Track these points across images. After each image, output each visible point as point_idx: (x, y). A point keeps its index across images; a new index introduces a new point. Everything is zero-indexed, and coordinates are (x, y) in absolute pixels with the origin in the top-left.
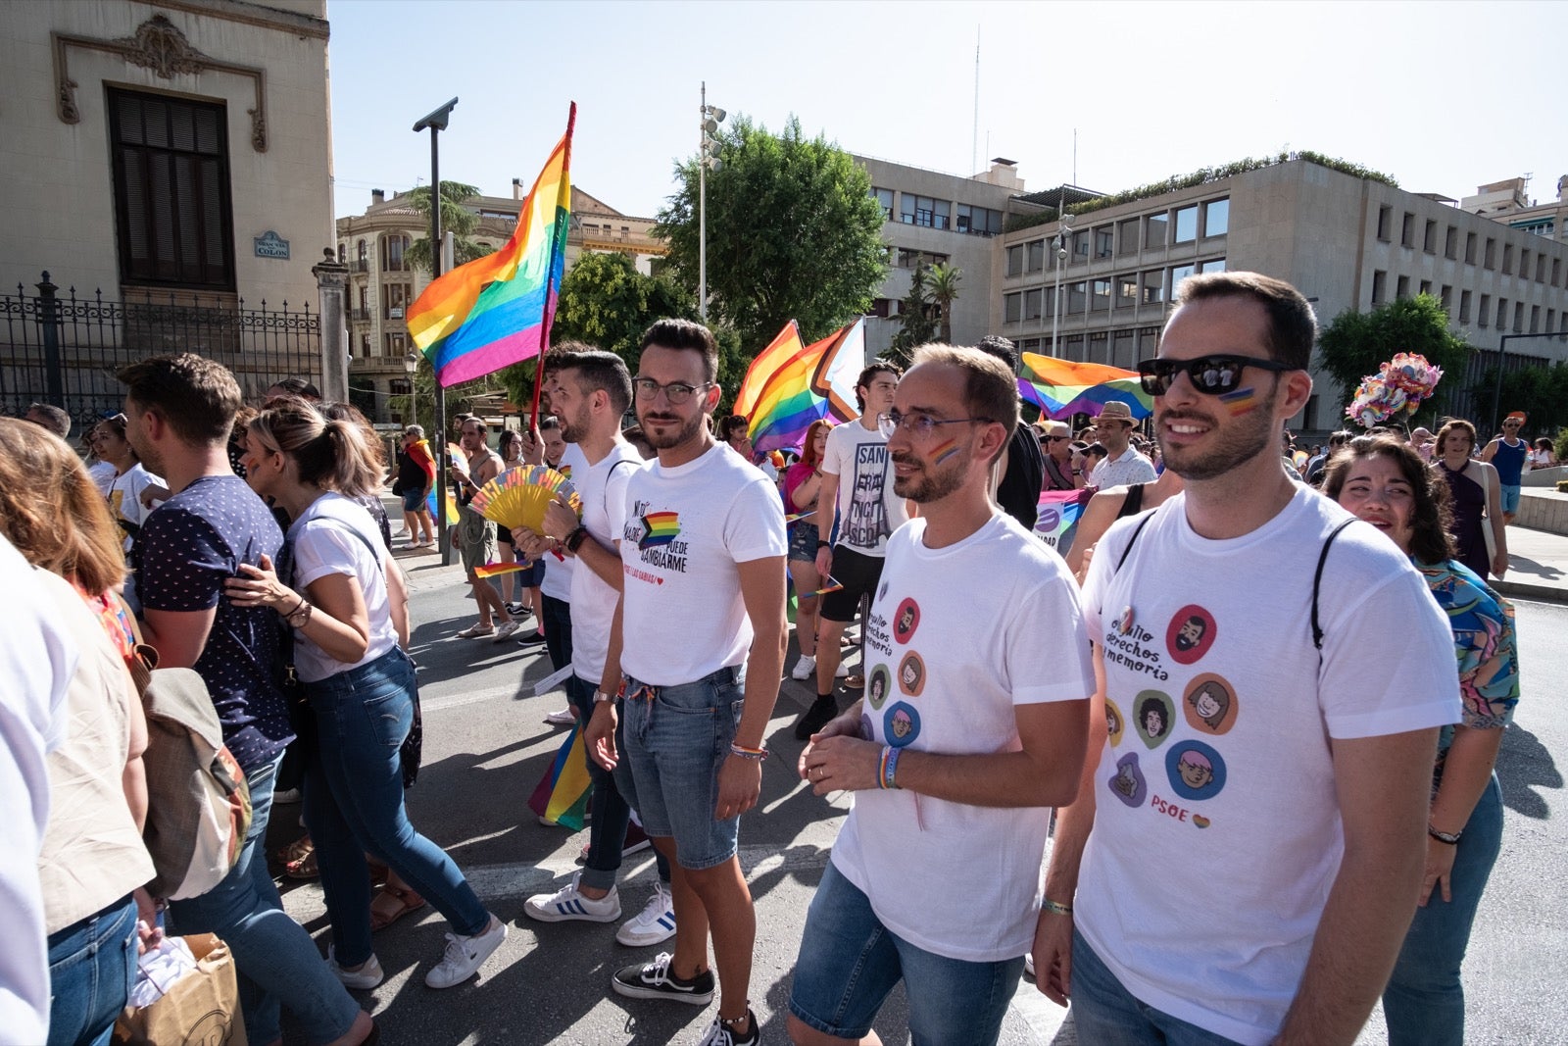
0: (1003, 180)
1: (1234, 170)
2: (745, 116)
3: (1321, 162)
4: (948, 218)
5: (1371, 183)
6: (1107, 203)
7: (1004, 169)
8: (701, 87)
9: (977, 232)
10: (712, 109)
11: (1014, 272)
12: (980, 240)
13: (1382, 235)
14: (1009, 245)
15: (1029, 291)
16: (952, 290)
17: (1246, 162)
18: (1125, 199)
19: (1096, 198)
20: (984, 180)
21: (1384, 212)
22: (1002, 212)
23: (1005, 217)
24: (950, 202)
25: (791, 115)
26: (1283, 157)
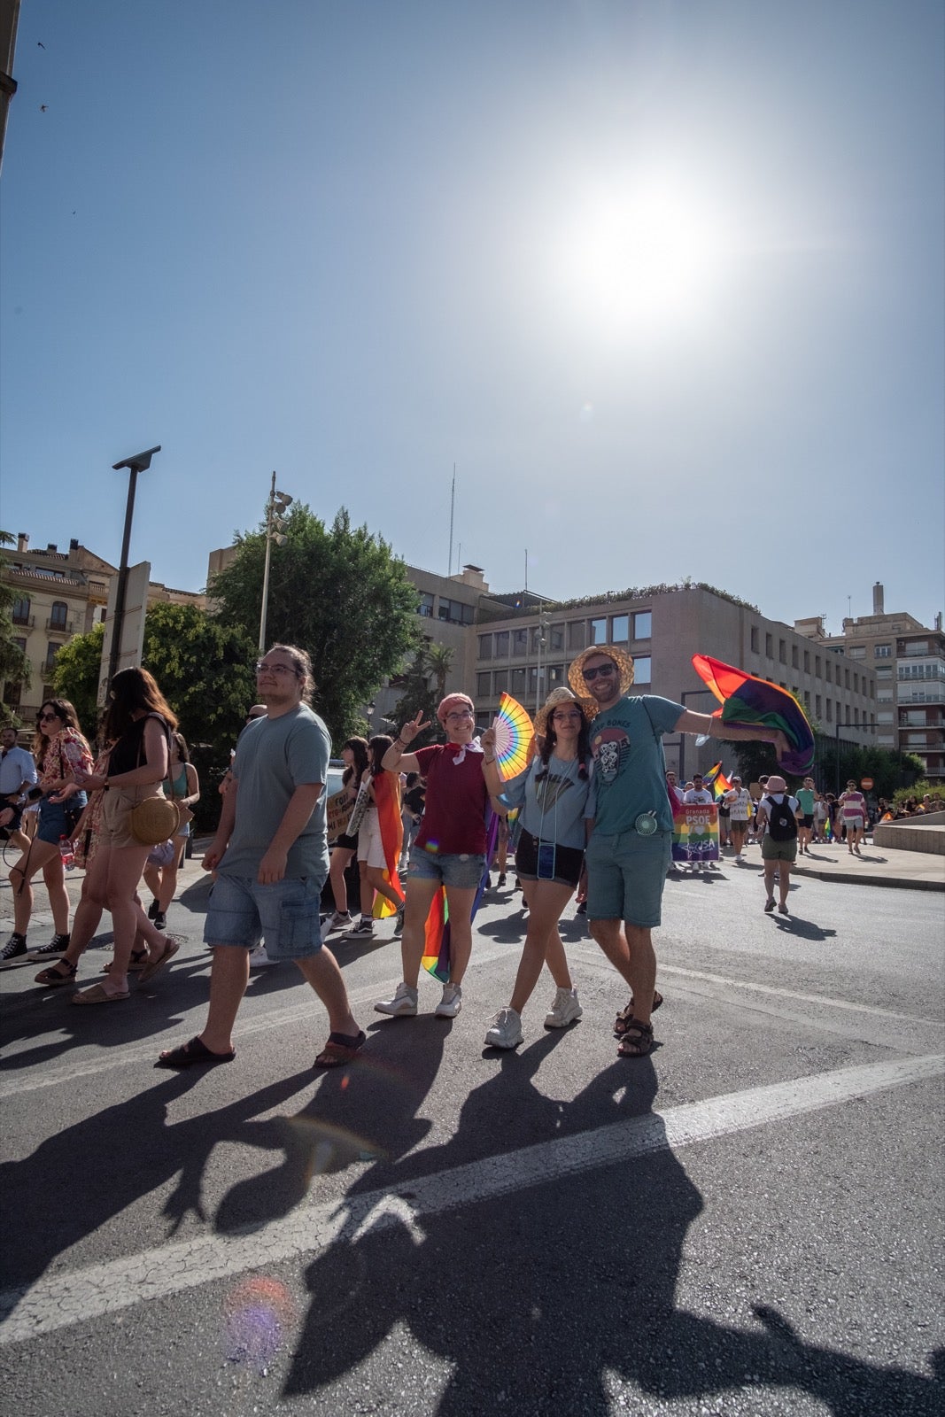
0: (472, 582)
1: (653, 592)
2: (303, 504)
3: (712, 591)
4: (432, 608)
5: (745, 610)
6: (559, 607)
7: (473, 574)
8: (272, 475)
9: (454, 621)
10: (281, 495)
11: (485, 655)
12: (456, 627)
13: (754, 649)
14: (481, 633)
15: (497, 672)
16: (447, 666)
17: (662, 586)
18: (572, 605)
19: (550, 603)
20: (458, 580)
21: (754, 631)
22: (473, 607)
23: (476, 611)
24: (433, 596)
25: (343, 508)
26: (688, 586)
